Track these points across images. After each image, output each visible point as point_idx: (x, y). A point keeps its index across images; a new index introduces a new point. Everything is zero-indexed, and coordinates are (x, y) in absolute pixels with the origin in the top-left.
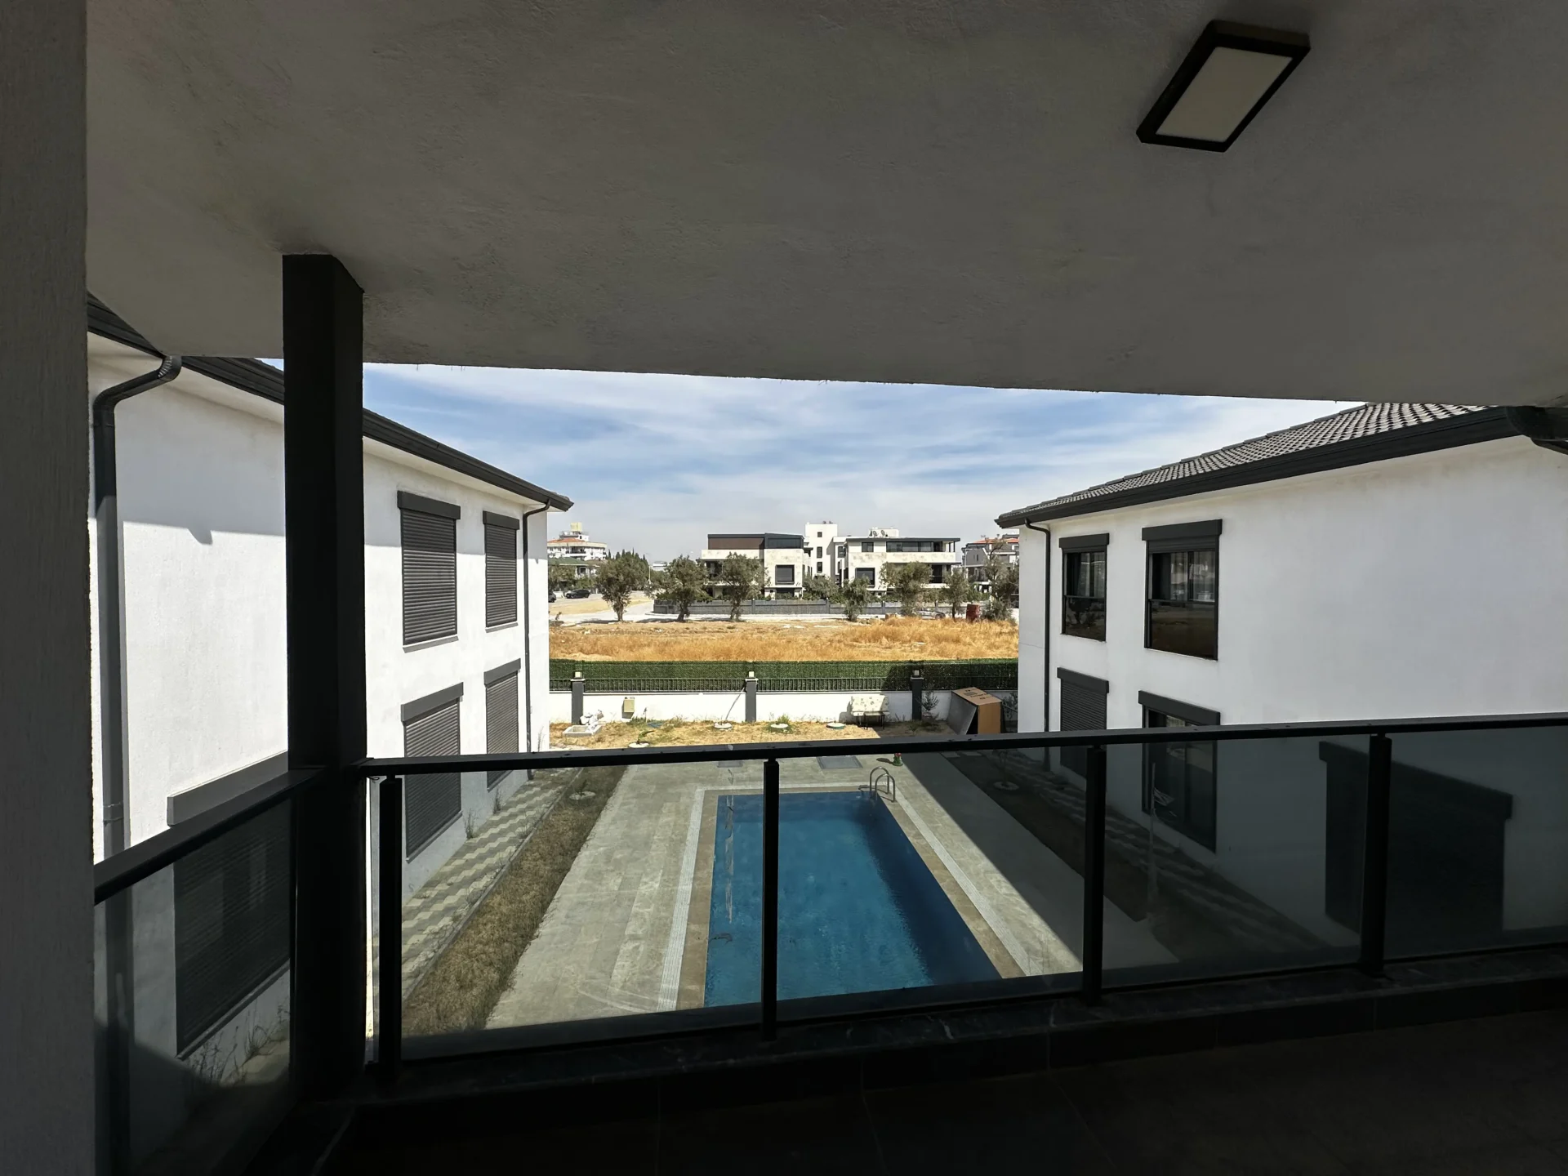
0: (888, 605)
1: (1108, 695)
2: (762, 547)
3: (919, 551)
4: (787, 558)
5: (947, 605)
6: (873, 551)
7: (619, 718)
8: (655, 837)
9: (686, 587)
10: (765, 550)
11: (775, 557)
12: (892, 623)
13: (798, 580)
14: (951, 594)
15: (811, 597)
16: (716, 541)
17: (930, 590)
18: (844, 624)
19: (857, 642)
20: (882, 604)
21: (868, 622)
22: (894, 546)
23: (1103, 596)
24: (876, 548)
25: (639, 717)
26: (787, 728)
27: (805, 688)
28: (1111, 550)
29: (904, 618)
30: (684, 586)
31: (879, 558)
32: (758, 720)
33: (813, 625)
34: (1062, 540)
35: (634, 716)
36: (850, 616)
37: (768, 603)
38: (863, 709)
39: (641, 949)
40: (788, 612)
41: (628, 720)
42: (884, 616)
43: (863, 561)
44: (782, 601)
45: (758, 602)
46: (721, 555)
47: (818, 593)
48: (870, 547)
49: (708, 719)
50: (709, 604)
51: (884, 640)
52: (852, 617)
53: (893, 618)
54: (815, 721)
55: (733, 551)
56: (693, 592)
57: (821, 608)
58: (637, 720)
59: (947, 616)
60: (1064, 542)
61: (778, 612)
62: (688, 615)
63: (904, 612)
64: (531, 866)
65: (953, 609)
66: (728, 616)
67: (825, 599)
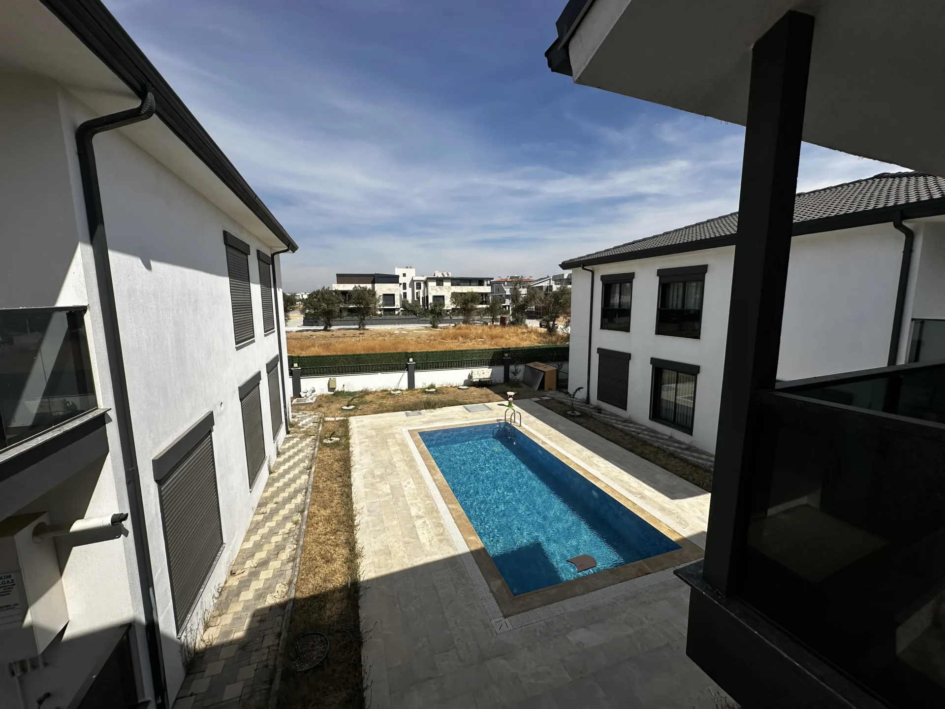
0: (454, 318)
1: (630, 362)
2: (373, 282)
3: (470, 285)
4: (390, 289)
5: (490, 317)
6: (443, 285)
7: (326, 392)
8: (394, 460)
9: (329, 308)
10: (376, 284)
11: (381, 289)
12: (460, 328)
13: (398, 304)
14: (492, 311)
15: (407, 314)
16: (342, 278)
17: (480, 308)
18: (430, 330)
19: (445, 340)
20: (451, 318)
21: (444, 328)
22: (455, 282)
23: (629, 307)
24: (445, 284)
25: (340, 390)
26: (435, 391)
27: (443, 367)
28: (635, 282)
29: (465, 325)
30: (328, 307)
31: (447, 290)
32: (416, 388)
33: (412, 331)
34: (602, 277)
35: (336, 390)
36: (434, 325)
37: (380, 318)
38: (478, 377)
39: (428, 522)
40: (394, 324)
41: (332, 393)
42: (454, 325)
43: (437, 292)
44: (388, 317)
45: (374, 317)
46: (349, 287)
47: (411, 311)
48: (441, 283)
49: (385, 389)
50: (342, 319)
51: (461, 339)
52: (435, 325)
53: (459, 325)
54: (450, 386)
55: (357, 285)
56: (334, 311)
57: (414, 320)
58: (338, 392)
59: (489, 324)
60: (603, 278)
61: (387, 324)
62: (331, 326)
63: (465, 322)
64: (324, 486)
65: (493, 320)
66: (357, 327)
67: (416, 315)
